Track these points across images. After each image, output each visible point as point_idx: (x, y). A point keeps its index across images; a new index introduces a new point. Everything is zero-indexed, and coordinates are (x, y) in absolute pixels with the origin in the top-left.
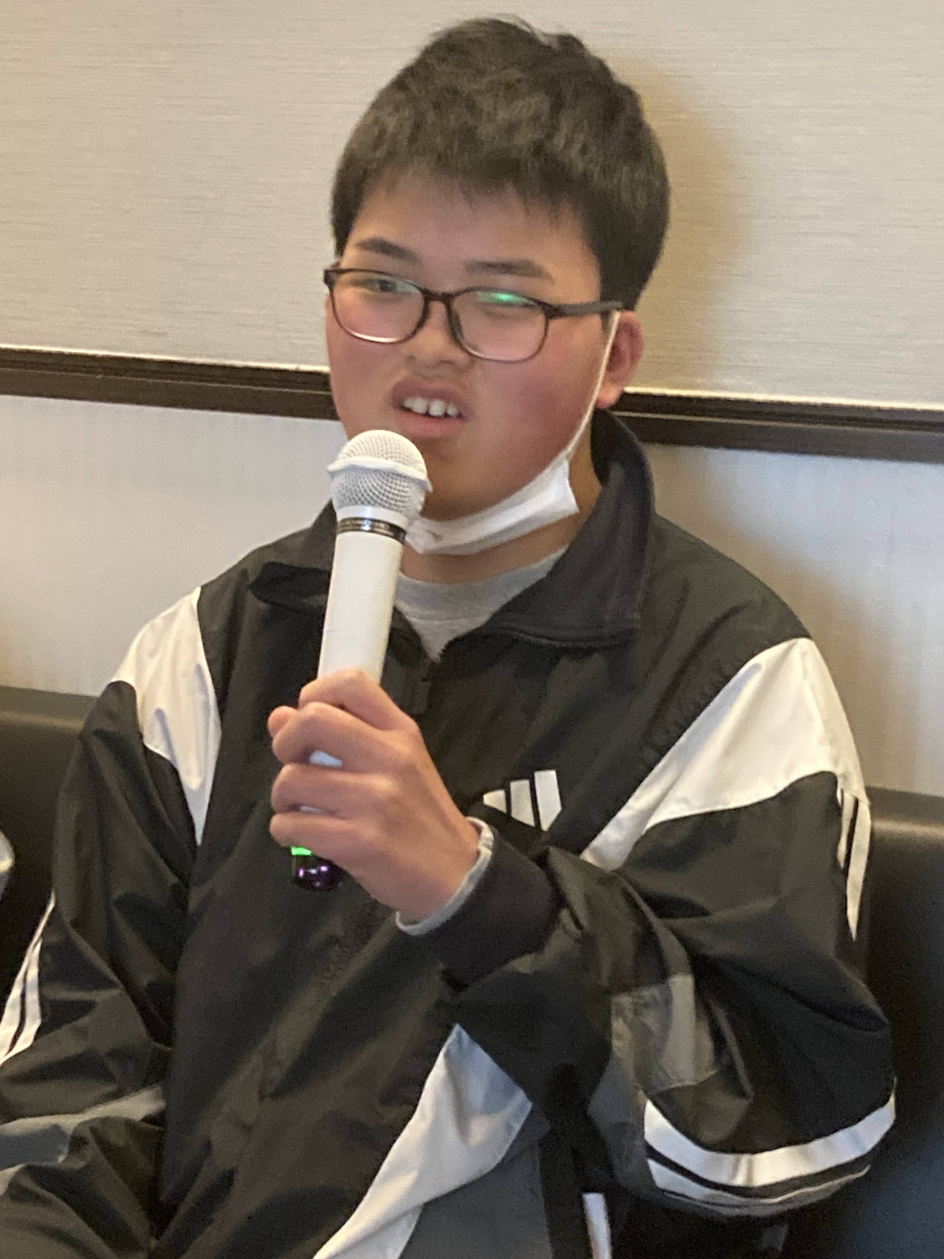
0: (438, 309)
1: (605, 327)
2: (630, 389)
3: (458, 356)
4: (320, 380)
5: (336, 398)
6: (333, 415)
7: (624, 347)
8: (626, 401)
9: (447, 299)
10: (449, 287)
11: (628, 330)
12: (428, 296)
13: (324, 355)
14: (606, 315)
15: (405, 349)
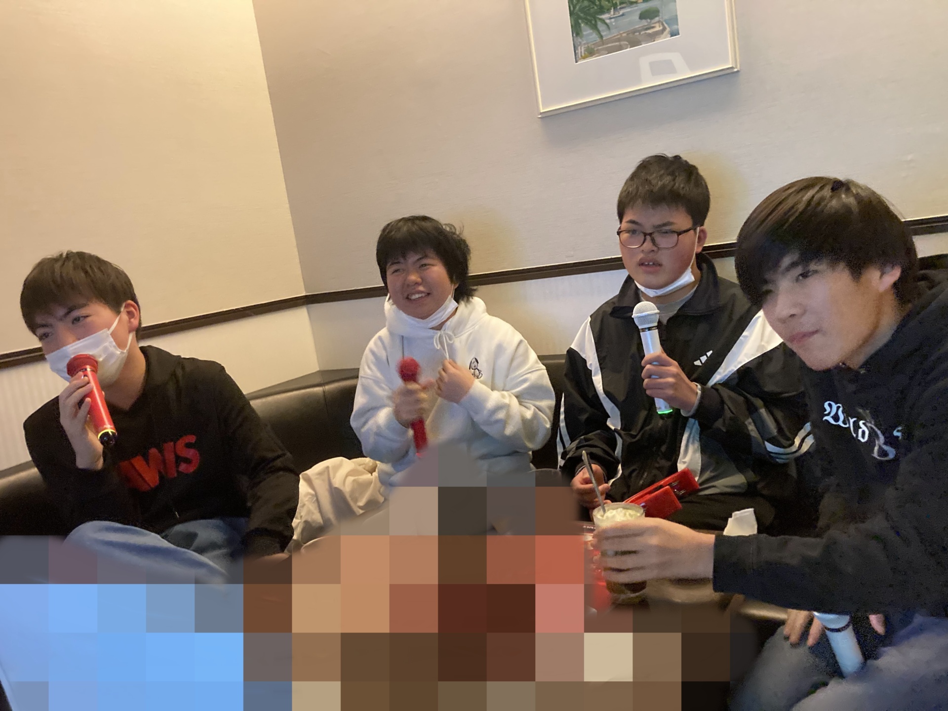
0: (648, 237)
1: (695, 233)
2: (705, 245)
3: (655, 248)
4: (620, 259)
5: (625, 263)
6: (624, 268)
7: (702, 235)
8: (705, 249)
9: (650, 234)
10: (651, 232)
11: (703, 231)
12: (645, 235)
13: (620, 253)
14: (695, 230)
15: (642, 248)
